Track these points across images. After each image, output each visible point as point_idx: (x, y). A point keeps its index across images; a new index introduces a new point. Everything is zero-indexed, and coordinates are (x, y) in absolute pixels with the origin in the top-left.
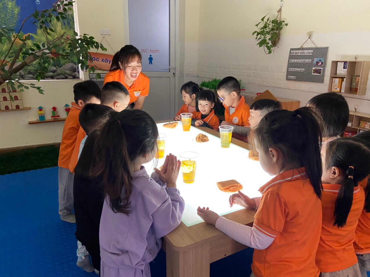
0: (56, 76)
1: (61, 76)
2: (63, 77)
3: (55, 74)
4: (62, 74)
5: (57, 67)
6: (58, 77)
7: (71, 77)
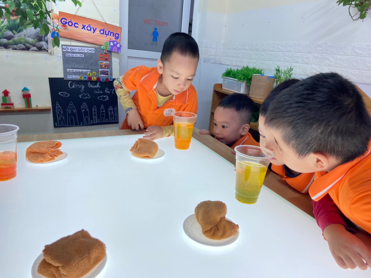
0: (12, 44)
1: (19, 45)
2: (23, 47)
3: (11, 41)
4: (21, 43)
5: (14, 31)
6: (15, 46)
7: (35, 48)
